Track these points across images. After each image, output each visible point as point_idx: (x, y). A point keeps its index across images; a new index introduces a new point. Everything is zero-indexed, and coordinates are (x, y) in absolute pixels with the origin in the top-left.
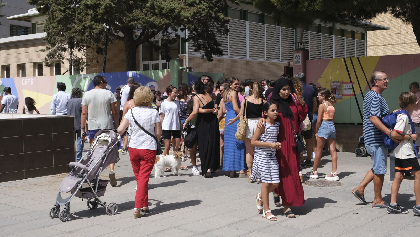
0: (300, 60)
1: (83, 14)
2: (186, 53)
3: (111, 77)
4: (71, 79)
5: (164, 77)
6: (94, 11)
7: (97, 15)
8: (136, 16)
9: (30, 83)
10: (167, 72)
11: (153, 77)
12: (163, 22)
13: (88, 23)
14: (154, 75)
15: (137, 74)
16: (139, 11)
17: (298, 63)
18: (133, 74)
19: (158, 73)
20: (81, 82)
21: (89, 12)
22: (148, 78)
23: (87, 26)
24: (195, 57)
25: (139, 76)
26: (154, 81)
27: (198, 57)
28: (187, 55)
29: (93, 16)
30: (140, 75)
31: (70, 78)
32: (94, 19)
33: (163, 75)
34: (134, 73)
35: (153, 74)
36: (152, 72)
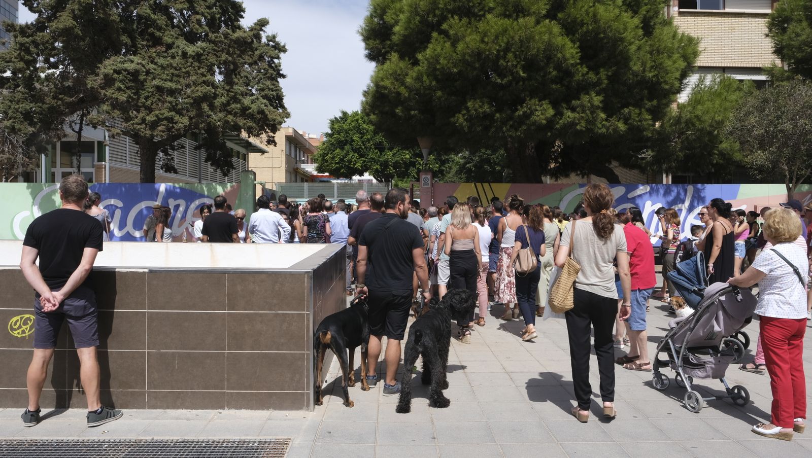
0: (429, 182)
2: (105, 162)
3: (123, 189)
4: (30, 190)
5: (226, 193)
10: (231, 187)
11: (206, 193)
14: (207, 190)
15: (174, 187)
17: (426, 185)
18: (168, 188)
19: (216, 189)
20: (55, 194)
22: (197, 193)
25: (178, 190)
26: (208, 197)
30: (181, 188)
31: (28, 188)
33: (224, 191)
34: (170, 186)
35: (205, 188)
36: (204, 186)
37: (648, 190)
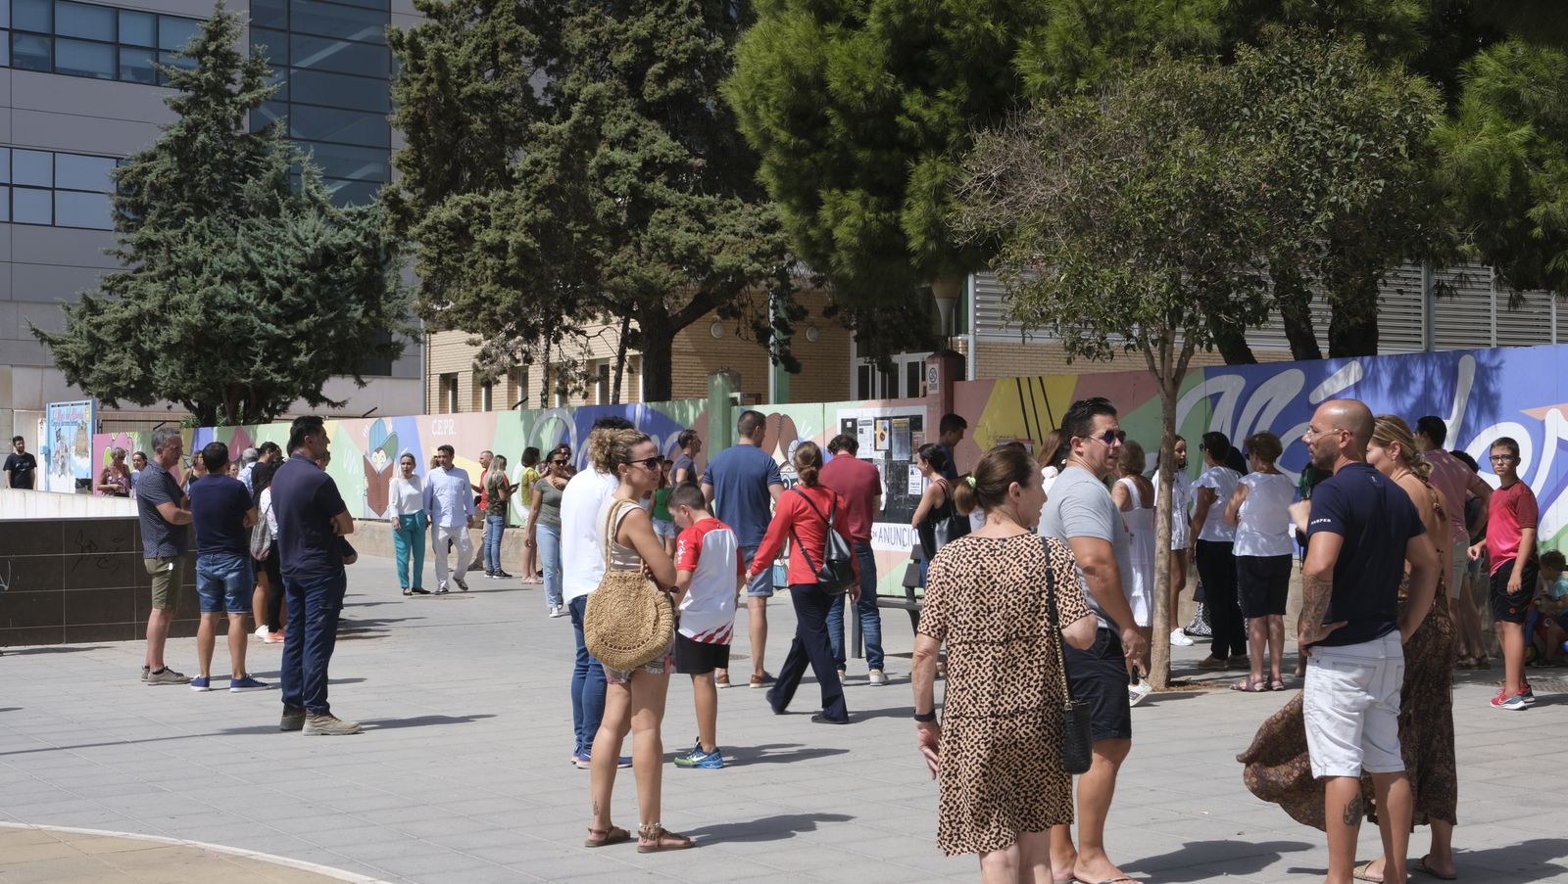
0: (937, 382)
1: (478, 266)
5: (697, 420)
6: (500, 258)
7: (508, 269)
8: (619, 264)
9: (447, 431)
12: (675, 279)
13: (486, 288)
14: (679, 414)
16: (630, 249)
17: (934, 390)
19: (687, 412)
21: (490, 261)
23: (483, 295)
24: (1002, 344)
27: (1014, 344)
28: (970, 338)
29: (496, 271)
32: (502, 279)
33: (695, 414)
35: (676, 411)
37: (1352, 383)
